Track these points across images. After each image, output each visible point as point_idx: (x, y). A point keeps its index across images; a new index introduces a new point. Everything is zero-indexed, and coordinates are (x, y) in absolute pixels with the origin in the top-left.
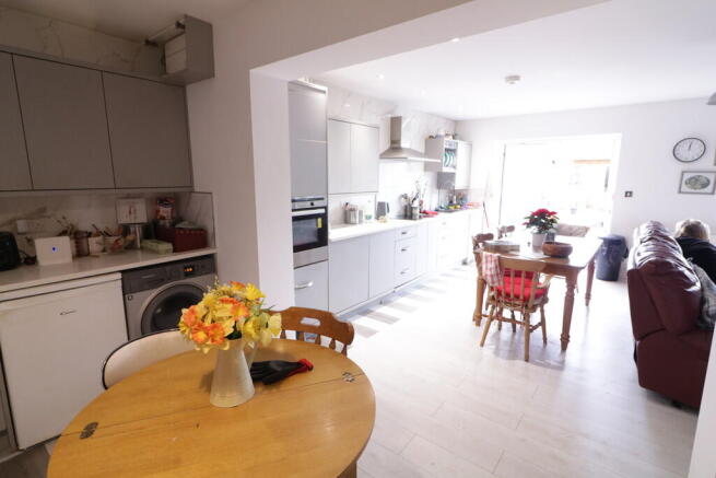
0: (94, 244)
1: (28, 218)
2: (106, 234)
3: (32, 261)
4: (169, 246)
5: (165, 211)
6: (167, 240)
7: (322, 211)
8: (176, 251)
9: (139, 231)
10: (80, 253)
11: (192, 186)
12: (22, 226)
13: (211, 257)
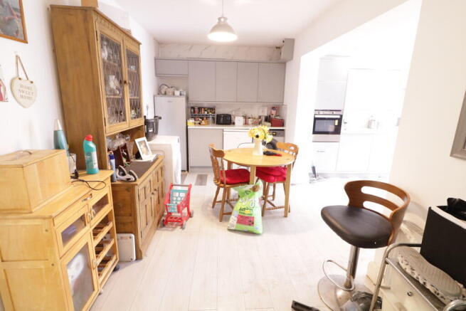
0: (250, 121)
1: (235, 111)
2: (255, 119)
3: (234, 124)
4: (270, 124)
5: (274, 112)
6: (270, 122)
7: (339, 117)
8: (272, 126)
9: (263, 119)
10: (246, 123)
11: (283, 103)
12: (233, 113)
13: (283, 130)
